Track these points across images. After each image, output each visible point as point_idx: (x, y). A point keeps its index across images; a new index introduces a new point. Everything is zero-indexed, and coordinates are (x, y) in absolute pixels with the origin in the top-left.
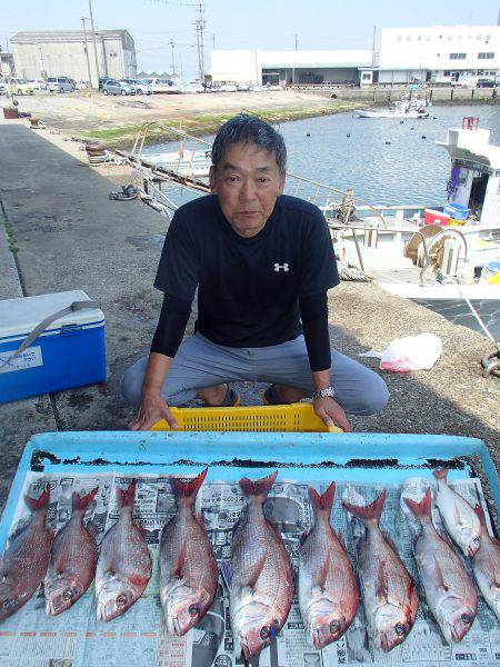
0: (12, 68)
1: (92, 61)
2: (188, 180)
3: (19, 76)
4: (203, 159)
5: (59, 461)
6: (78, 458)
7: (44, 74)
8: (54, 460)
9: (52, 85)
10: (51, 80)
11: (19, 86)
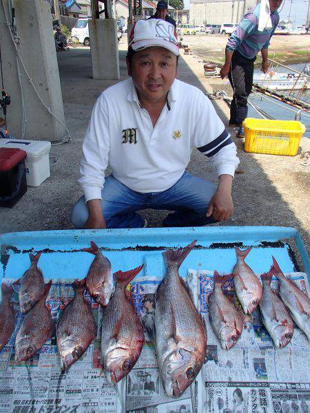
0: (188, 19)
1: (235, 13)
2: (267, 91)
3: (191, 23)
4: (286, 78)
5: (20, 251)
6: (33, 249)
7: (205, 23)
8: (16, 251)
9: (208, 29)
10: (208, 26)
11: (188, 29)
